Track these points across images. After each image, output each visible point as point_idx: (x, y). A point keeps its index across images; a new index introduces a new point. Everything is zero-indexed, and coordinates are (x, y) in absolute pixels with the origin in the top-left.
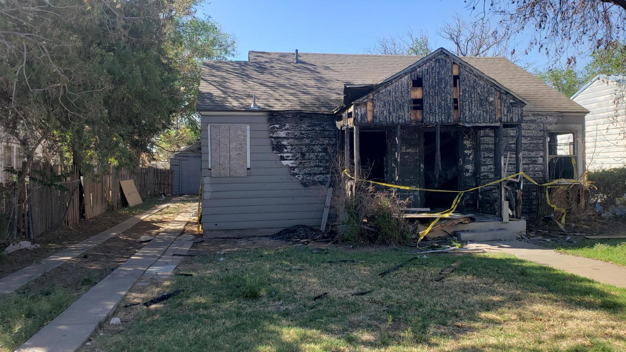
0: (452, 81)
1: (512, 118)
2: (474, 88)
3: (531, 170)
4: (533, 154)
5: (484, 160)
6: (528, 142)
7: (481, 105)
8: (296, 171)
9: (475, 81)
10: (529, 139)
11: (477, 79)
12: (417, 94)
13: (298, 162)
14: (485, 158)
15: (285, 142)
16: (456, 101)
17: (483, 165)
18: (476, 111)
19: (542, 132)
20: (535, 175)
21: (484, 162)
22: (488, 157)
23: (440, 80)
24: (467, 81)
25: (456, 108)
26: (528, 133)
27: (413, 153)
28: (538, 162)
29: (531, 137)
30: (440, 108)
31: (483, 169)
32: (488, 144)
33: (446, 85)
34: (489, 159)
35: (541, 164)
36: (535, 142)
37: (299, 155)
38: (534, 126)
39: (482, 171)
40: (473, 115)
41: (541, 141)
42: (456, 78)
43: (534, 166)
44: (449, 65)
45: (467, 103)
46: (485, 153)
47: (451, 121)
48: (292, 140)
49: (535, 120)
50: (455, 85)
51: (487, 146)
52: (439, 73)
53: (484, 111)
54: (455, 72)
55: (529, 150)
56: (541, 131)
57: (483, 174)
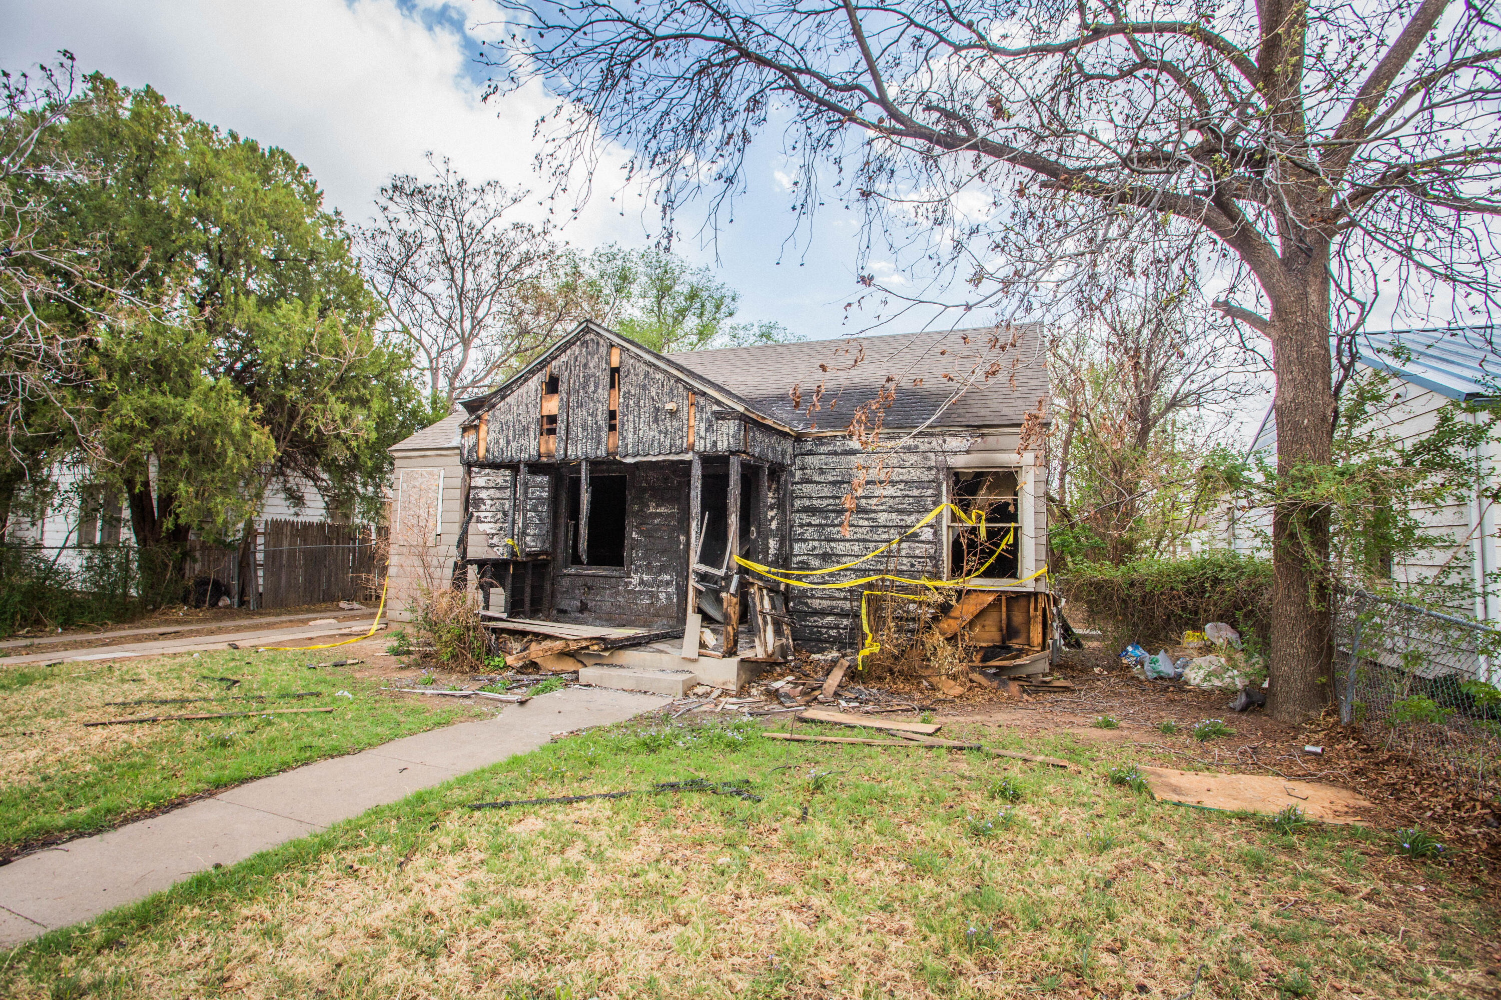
0: (607, 379)
1: (715, 444)
2: (644, 388)
3: (903, 553)
4: (909, 520)
5: (799, 530)
6: (899, 493)
7: (656, 420)
8: (495, 540)
9: (647, 375)
10: (902, 486)
11: (651, 371)
12: (552, 405)
13: (498, 525)
14: (801, 526)
15: (483, 495)
16: (612, 415)
17: (798, 541)
18: (649, 433)
19: (933, 472)
20: (912, 565)
21: (801, 534)
22: (810, 525)
23: (587, 378)
24: (632, 376)
25: (612, 428)
26: (899, 474)
27: (668, 515)
28: (922, 538)
29: (906, 483)
30: (584, 429)
31: (797, 548)
32: (811, 498)
33: (597, 387)
34: (811, 529)
35: (929, 542)
36: (916, 492)
37: (500, 515)
38: (912, 459)
39: (796, 552)
40: (640, 441)
41: (930, 492)
42: (615, 371)
43: (913, 545)
44: (603, 350)
45: (631, 418)
46: (804, 516)
47: (602, 452)
48: (492, 491)
49: (916, 447)
50: (612, 386)
51: (807, 503)
52: (586, 366)
53: (660, 432)
54: (615, 363)
55: (900, 512)
56: (929, 469)
57: (799, 559)
